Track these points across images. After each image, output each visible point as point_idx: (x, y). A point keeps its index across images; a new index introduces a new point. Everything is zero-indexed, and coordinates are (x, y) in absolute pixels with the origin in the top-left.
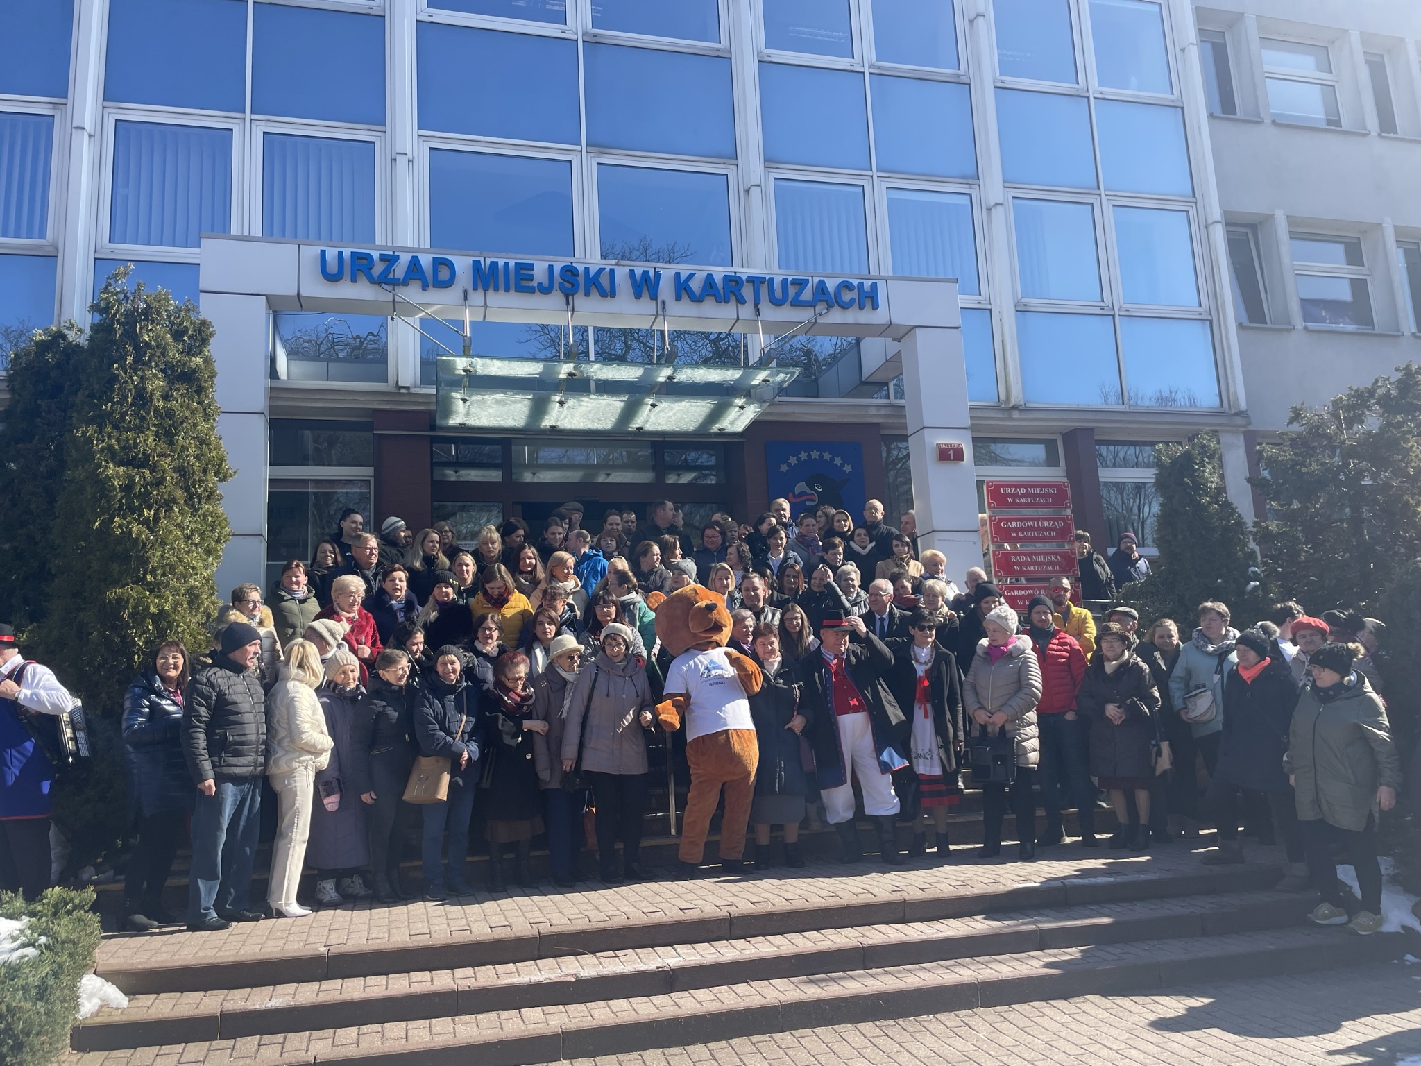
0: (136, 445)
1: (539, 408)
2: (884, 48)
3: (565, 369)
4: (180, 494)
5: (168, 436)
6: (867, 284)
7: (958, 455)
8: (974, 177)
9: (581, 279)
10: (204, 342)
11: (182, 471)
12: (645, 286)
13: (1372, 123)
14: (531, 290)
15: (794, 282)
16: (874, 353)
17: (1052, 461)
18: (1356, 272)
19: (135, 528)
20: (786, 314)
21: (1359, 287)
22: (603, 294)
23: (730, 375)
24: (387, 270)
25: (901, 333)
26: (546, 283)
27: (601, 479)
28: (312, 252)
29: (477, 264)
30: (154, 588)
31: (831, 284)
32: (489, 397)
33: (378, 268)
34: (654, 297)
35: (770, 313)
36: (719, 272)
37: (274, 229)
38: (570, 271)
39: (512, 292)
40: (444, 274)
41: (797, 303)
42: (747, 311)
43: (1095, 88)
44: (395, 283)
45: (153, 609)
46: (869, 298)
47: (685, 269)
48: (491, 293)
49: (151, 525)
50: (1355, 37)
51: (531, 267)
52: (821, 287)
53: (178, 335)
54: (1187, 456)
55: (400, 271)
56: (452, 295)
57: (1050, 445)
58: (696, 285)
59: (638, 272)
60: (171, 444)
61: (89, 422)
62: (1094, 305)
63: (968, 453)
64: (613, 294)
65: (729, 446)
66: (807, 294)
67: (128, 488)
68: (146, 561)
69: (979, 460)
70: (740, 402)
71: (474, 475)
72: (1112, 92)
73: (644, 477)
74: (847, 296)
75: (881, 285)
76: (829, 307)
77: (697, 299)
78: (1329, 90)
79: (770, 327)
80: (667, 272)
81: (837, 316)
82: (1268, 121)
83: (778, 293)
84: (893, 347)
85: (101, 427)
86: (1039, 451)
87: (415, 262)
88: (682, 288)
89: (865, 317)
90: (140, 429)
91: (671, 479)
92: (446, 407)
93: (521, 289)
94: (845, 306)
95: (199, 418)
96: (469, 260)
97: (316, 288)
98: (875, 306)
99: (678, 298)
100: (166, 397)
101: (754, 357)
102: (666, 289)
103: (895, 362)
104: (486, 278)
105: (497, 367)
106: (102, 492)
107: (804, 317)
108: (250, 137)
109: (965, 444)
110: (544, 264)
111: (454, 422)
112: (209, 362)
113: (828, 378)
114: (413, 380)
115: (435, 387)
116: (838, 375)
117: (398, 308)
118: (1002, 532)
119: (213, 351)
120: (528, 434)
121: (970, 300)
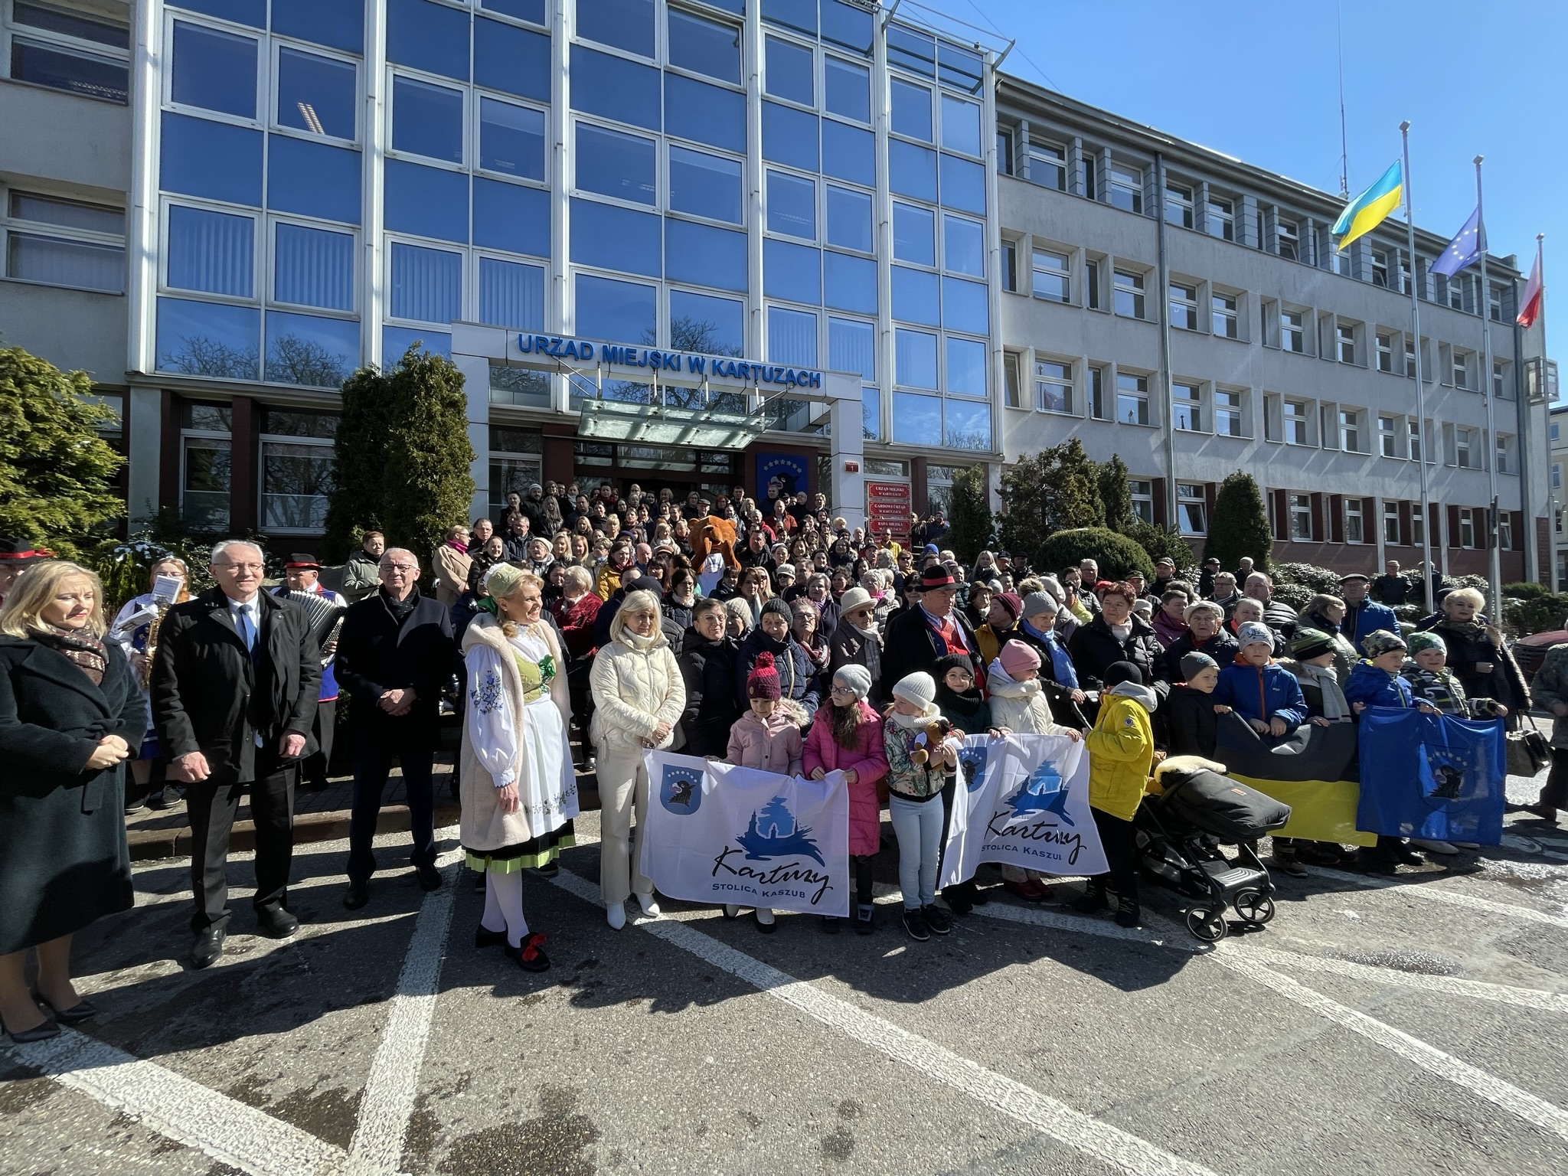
0: (428, 441)
1: (635, 428)
2: (832, 236)
3: (651, 411)
4: (451, 468)
5: (444, 436)
6: (815, 373)
7: (856, 469)
8: (876, 315)
9: (662, 360)
10: (460, 385)
11: (451, 455)
12: (696, 366)
13: (1086, 301)
14: (635, 365)
15: (776, 370)
16: (816, 410)
17: (905, 473)
18: (1067, 383)
19: (430, 485)
20: (771, 387)
21: (1068, 391)
22: (673, 369)
23: (740, 419)
24: (556, 348)
25: (832, 401)
26: (642, 361)
27: (665, 466)
28: (513, 336)
29: (605, 347)
30: (439, 516)
31: (796, 373)
32: (609, 422)
33: (550, 348)
34: (701, 373)
35: (762, 385)
36: (737, 361)
37: (488, 319)
38: (656, 355)
39: (624, 366)
40: (587, 353)
41: (777, 382)
42: (750, 384)
43: (943, 270)
44: (560, 356)
45: (441, 528)
46: (815, 382)
47: (718, 358)
48: (612, 365)
49: (438, 483)
50: (1083, 251)
51: (634, 351)
52: (791, 373)
53: (447, 381)
54: (968, 476)
55: (563, 348)
56: (590, 365)
57: (905, 464)
58: (723, 368)
59: (693, 358)
60: (445, 440)
61: (403, 426)
62: (932, 391)
63: (861, 467)
64: (679, 370)
65: (736, 456)
66: (783, 377)
67: (424, 464)
68: (435, 502)
69: (866, 470)
70: (742, 433)
71: (594, 461)
72: (952, 273)
73: (691, 467)
74: (804, 380)
75: (822, 376)
76: (795, 384)
77: (725, 376)
78: (1066, 281)
79: (762, 393)
80: (709, 358)
81: (797, 390)
82: (1031, 295)
83: (768, 375)
84: (826, 408)
85: (409, 429)
86: (898, 467)
87: (571, 344)
88: (716, 369)
89: (814, 392)
90: (430, 432)
91: (704, 469)
92: (583, 423)
93: (628, 364)
94: (802, 385)
95: (459, 427)
96: (601, 345)
97: (516, 356)
98: (818, 386)
99: (714, 374)
100: (442, 415)
101: (753, 408)
102: (707, 369)
103: (827, 416)
104: (610, 356)
105: (615, 407)
106: (411, 464)
107: (781, 389)
108: (471, 259)
109: (859, 463)
110: (640, 350)
111: (587, 433)
112: (463, 396)
113: (792, 419)
114: (565, 406)
115: (579, 413)
116: (797, 419)
117: (560, 369)
118: (876, 511)
119: (464, 390)
120: (628, 442)
121: (868, 383)
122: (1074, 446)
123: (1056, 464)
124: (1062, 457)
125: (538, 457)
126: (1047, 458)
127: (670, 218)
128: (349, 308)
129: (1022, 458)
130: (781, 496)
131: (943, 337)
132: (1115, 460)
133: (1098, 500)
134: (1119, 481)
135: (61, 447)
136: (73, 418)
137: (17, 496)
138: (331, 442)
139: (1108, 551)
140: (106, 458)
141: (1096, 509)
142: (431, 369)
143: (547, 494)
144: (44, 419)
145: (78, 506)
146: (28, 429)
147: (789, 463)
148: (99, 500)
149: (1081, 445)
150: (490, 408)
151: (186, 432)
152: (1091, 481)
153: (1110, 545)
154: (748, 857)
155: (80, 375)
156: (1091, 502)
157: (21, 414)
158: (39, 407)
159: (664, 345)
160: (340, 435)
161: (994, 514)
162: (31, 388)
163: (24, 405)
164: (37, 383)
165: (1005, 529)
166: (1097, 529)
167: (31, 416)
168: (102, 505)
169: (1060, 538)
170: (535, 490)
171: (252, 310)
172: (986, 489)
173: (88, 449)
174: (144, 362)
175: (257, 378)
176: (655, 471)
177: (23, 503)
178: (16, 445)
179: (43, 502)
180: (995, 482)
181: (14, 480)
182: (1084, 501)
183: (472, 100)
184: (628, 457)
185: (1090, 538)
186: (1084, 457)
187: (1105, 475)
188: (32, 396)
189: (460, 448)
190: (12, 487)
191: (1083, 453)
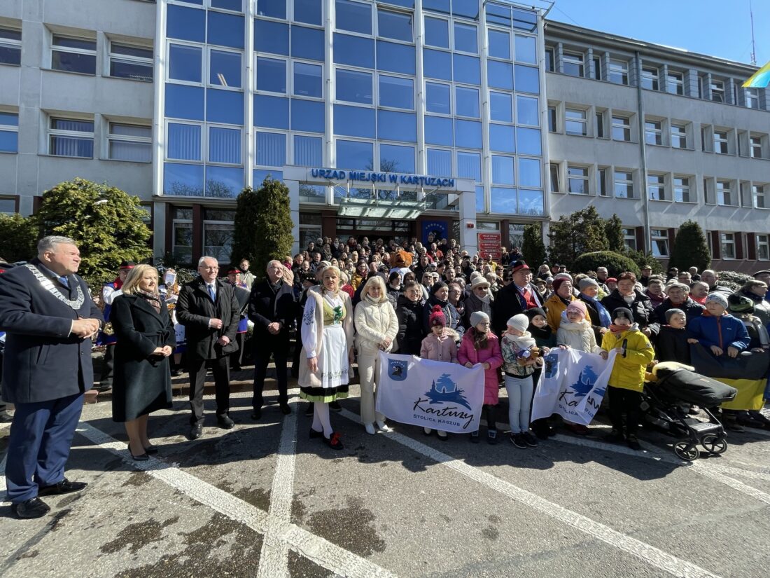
0: (274, 219)
1: (364, 211)
3: (372, 201)
4: (284, 231)
5: (280, 217)
6: (451, 180)
7: (472, 226)
8: (482, 149)
9: (377, 177)
10: (287, 193)
11: (284, 225)
12: (393, 179)
13: (596, 134)
14: (364, 180)
15: (432, 179)
16: (452, 198)
17: (497, 228)
18: (586, 178)
19: (275, 239)
20: (429, 187)
21: (586, 182)
22: (382, 181)
23: (414, 204)
24: (328, 174)
25: (459, 193)
26: (368, 178)
27: (377, 229)
28: (309, 170)
29: (351, 173)
30: (280, 253)
31: (442, 180)
32: (353, 208)
33: (326, 175)
34: (395, 182)
35: (425, 187)
36: (413, 175)
37: (298, 163)
38: (374, 175)
39: (359, 181)
40: (342, 176)
41: (433, 185)
42: (419, 187)
43: (517, 124)
44: (330, 178)
46: (451, 184)
47: (404, 175)
48: (354, 181)
49: (278, 238)
50: (594, 108)
51: (364, 174)
52: (439, 180)
53: (282, 191)
54: (532, 228)
55: (331, 174)
56: (344, 181)
57: (497, 224)
58: (406, 179)
59: (392, 176)
61: (264, 213)
62: (512, 186)
63: (475, 226)
64: (385, 182)
65: (411, 222)
66: (435, 182)
67: (273, 230)
68: (277, 247)
69: (478, 227)
70: (415, 211)
71: (345, 227)
72: (521, 125)
73: (389, 229)
74: (446, 183)
75: (455, 180)
76: (441, 186)
77: (407, 183)
78: (584, 124)
79: (425, 191)
80: (399, 175)
81: (443, 188)
82: (565, 133)
83: (428, 182)
84: (457, 196)
85: (266, 214)
86: (494, 226)
87: (335, 172)
88: (403, 180)
89: (451, 189)
90: (275, 215)
91: (396, 230)
92: (340, 209)
93: (361, 180)
94: (445, 186)
95: (287, 212)
96: (349, 172)
97: (311, 179)
98: (453, 186)
99: (402, 182)
100: (280, 207)
101: (420, 199)
102: (398, 180)
103: (457, 201)
104: (353, 177)
105: (356, 200)
106: (267, 230)
107: (435, 188)
108: (290, 136)
109: (474, 223)
110: (367, 173)
111: (342, 214)
112: (288, 198)
113: (439, 204)
114: (332, 202)
115: (338, 205)
116: (442, 203)
117: (330, 184)
118: (483, 247)
119: (288, 195)
120: (361, 218)
121: (478, 184)
122: (591, 210)
123: (581, 220)
124: (585, 216)
125: (320, 226)
126: (576, 217)
127: (379, 110)
128: (239, 162)
129: (561, 218)
130: (435, 241)
131: (517, 158)
132: (614, 217)
133: (605, 239)
134: (617, 228)
135: (130, 228)
136: (134, 215)
137: (114, 249)
138: (232, 223)
139: (613, 263)
140: (146, 232)
141: (604, 243)
142: (275, 187)
143: (325, 243)
144: (123, 216)
145: (135, 252)
146: (118, 221)
147: (438, 225)
148: (143, 250)
149: (595, 210)
150: (300, 205)
151: (175, 221)
152: (601, 229)
153: (614, 260)
154: (431, 403)
155: (136, 198)
156: (601, 240)
157: (115, 215)
158: (122, 212)
159: (377, 170)
160: (237, 219)
161: (546, 247)
162: (119, 203)
163: (117, 211)
164: (120, 201)
165: (552, 255)
166: (606, 252)
167: (119, 215)
168: (145, 252)
169: (585, 257)
170: (320, 241)
171: (200, 166)
172: (541, 234)
173: (139, 228)
174: (159, 191)
175: (203, 196)
176: (373, 231)
177: (116, 252)
178: (114, 227)
179: (123, 251)
180: (546, 231)
181: (112, 242)
182: (597, 239)
183: (290, 64)
184: (360, 225)
185: (602, 256)
186: (597, 215)
187: (608, 225)
188: (119, 207)
189: (287, 222)
190: (112, 245)
191: (596, 213)
